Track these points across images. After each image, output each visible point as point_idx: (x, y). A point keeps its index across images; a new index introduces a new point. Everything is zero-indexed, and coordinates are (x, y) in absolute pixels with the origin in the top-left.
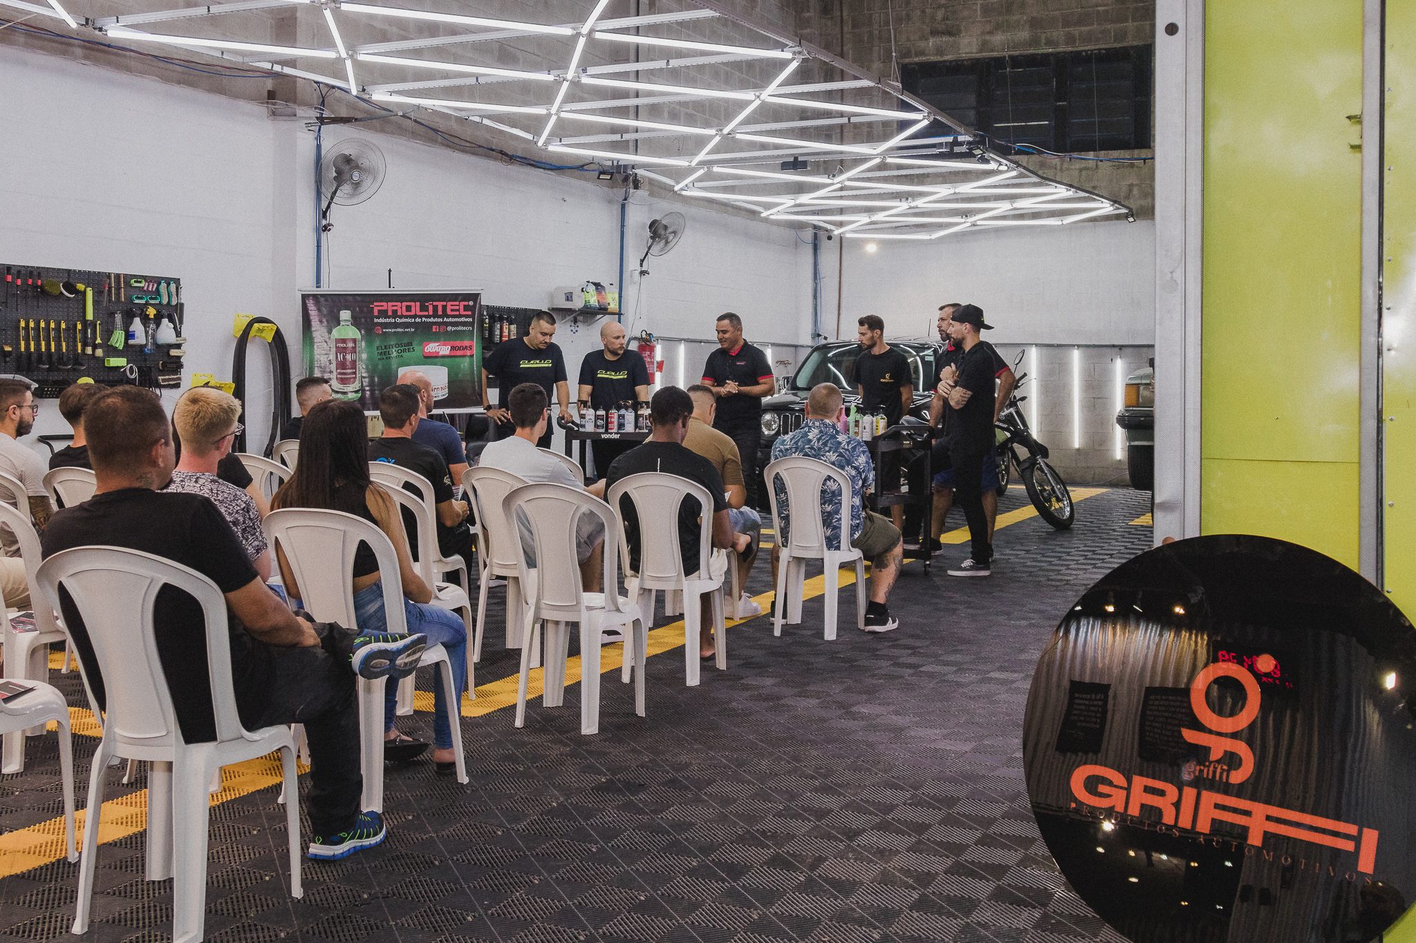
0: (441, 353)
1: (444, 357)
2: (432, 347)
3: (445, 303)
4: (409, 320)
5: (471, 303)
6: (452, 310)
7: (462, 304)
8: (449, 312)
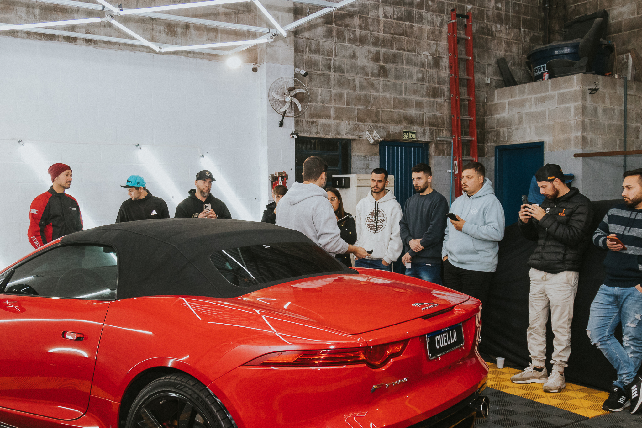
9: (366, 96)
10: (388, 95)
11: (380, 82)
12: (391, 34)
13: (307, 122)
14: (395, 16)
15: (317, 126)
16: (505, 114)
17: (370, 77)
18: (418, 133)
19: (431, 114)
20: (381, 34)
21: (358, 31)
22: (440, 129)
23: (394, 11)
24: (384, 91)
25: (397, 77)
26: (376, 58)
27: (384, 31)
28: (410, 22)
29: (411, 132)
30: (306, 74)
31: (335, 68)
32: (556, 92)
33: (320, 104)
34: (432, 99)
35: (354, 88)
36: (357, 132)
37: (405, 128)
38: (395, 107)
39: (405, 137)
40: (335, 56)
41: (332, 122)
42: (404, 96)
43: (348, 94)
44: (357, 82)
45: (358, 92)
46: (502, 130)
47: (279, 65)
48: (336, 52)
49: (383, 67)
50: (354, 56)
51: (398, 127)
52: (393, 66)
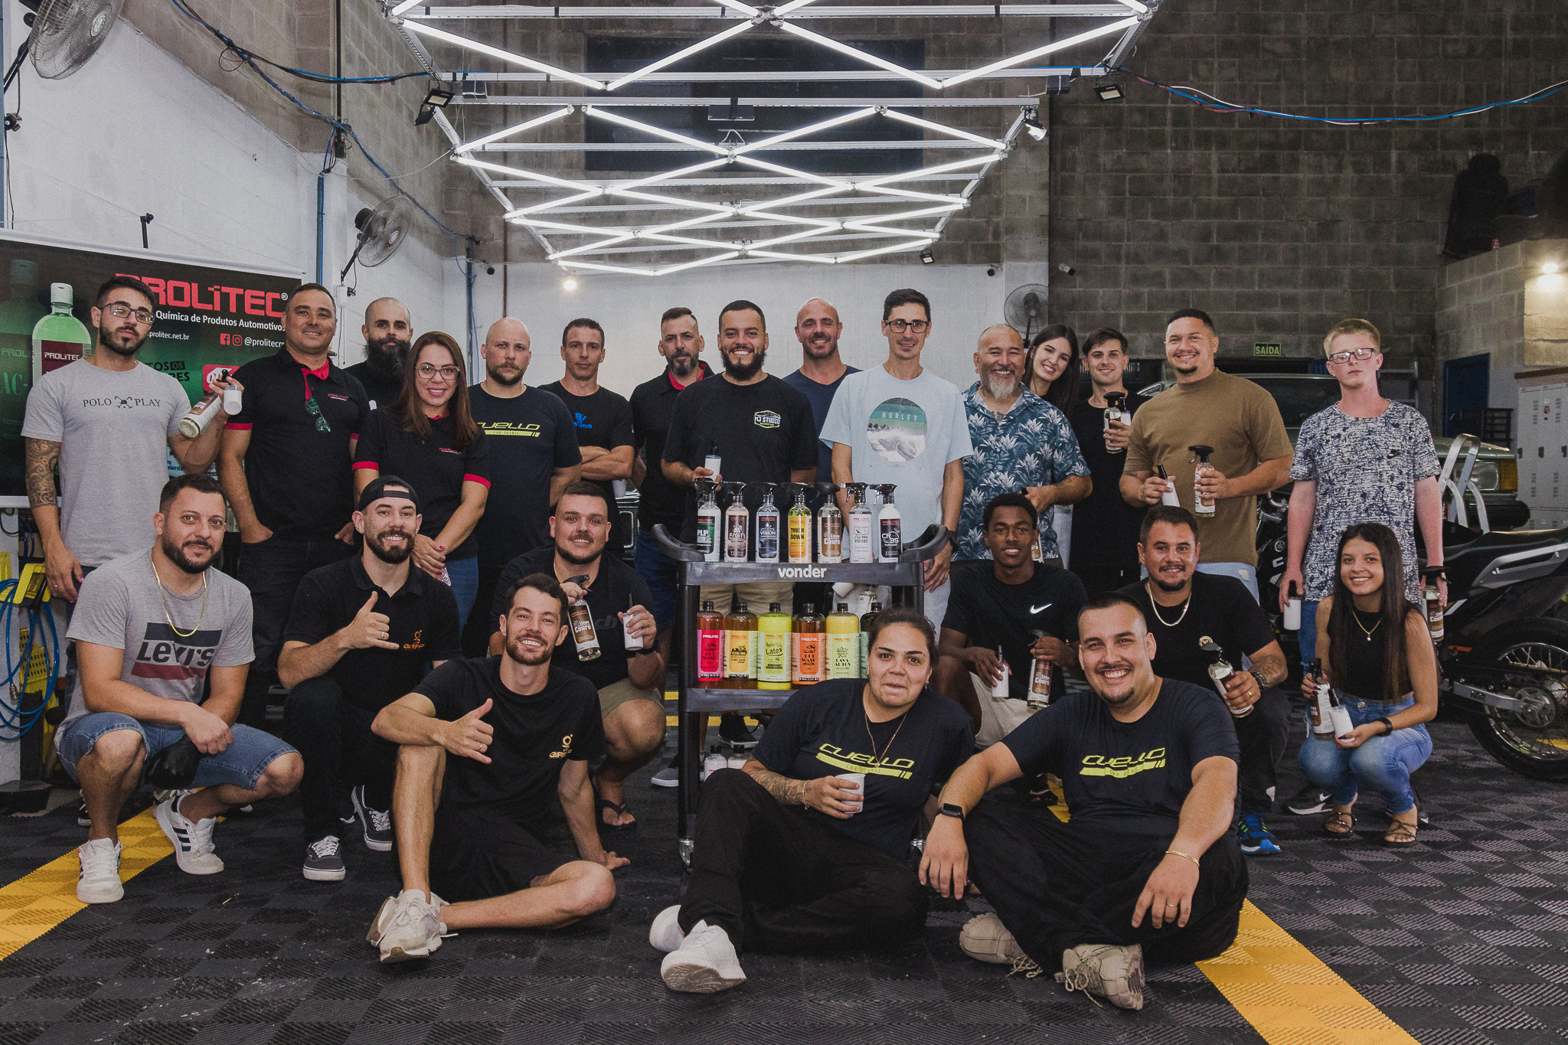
4: (179, 317)
9: (1183, 294)
10: (1225, 289)
11: (1211, 270)
12: (1232, 195)
14: (1242, 168)
16: (1455, 307)
17: (1191, 266)
18: (1285, 345)
19: (1313, 314)
20: (1214, 198)
21: (1170, 198)
23: (1240, 161)
24: (1219, 284)
25: (1244, 260)
26: (1205, 236)
27: (1220, 194)
28: (1273, 172)
29: (1270, 345)
30: (1072, 272)
31: (1127, 258)
32: (1502, 271)
33: (1099, 312)
34: (1317, 290)
35: (1163, 285)
37: (1259, 339)
38: (1240, 307)
39: (1260, 352)
40: (1128, 240)
42: (1257, 289)
43: (1150, 294)
44: (1168, 275)
45: (1168, 289)
46: (1452, 333)
47: (1024, 264)
48: (1129, 233)
49: (1217, 248)
50: (1162, 235)
51: (1245, 338)
52: (1237, 244)
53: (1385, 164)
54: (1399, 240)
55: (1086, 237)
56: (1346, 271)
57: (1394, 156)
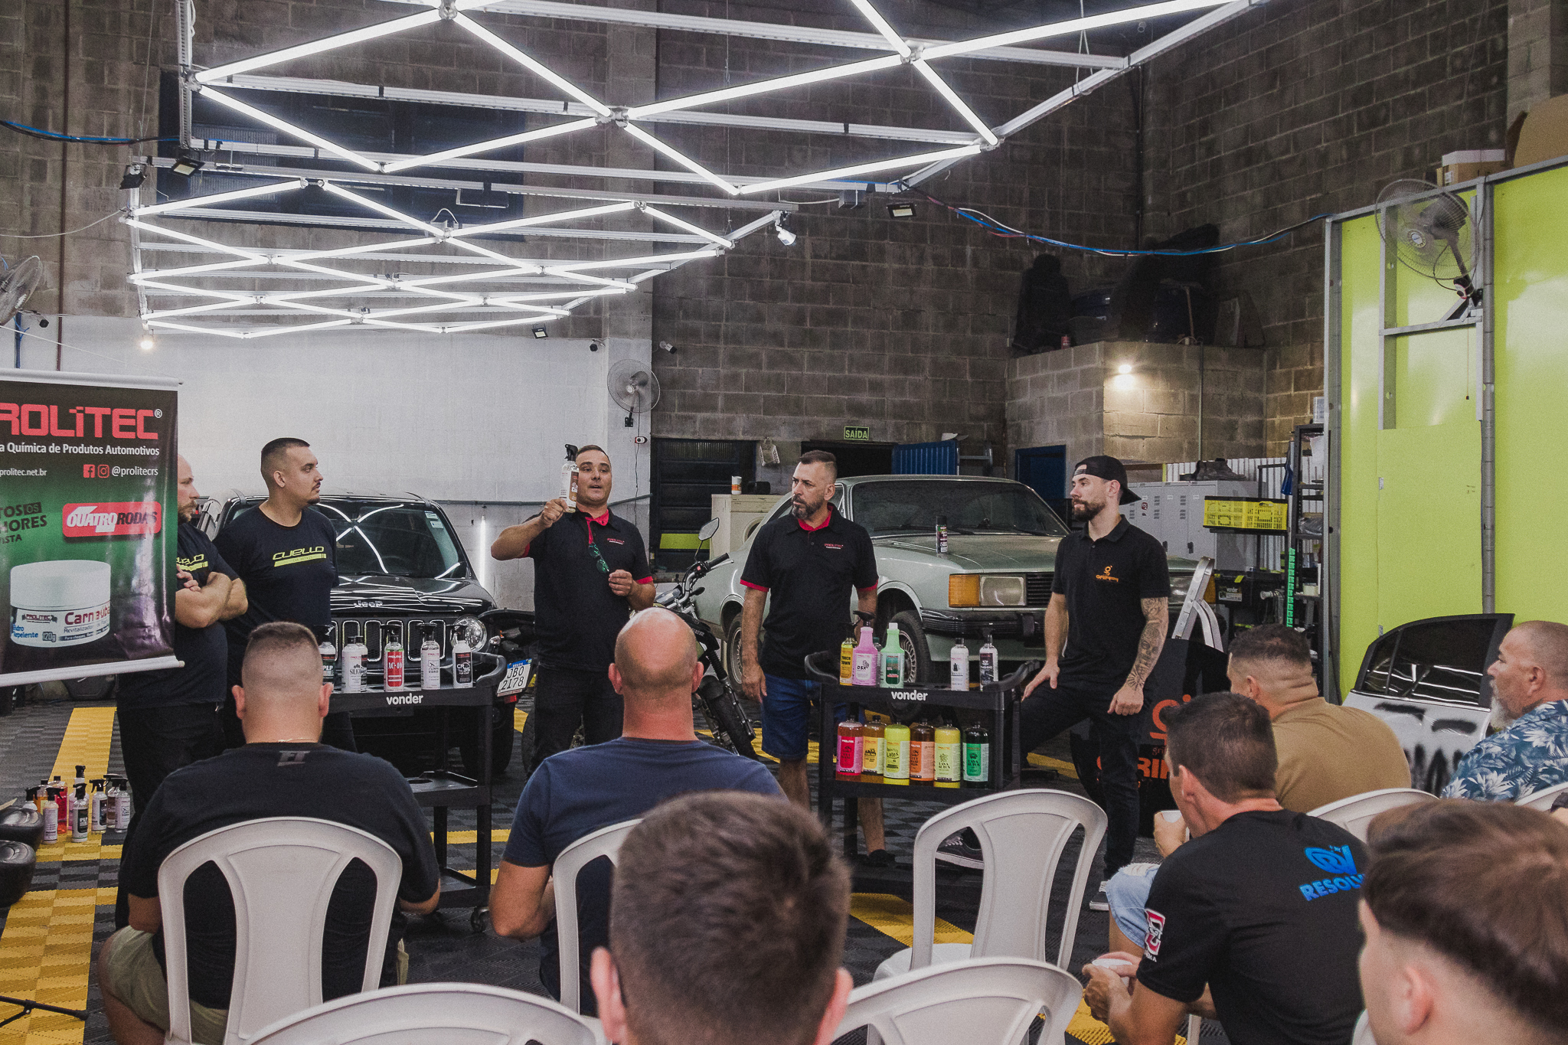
0: (99, 530)
1: (102, 538)
2: (82, 516)
3: (107, 411)
4: (34, 449)
5: (158, 413)
6: (123, 428)
7: (143, 413)
8: (117, 434)
9: (779, 376)
10: (818, 373)
11: (805, 353)
12: (825, 281)
13: (678, 417)
14: (833, 255)
15: (694, 422)
16: (1027, 398)
17: (786, 348)
18: (873, 429)
19: (897, 399)
20: (808, 282)
21: (767, 280)
22: (916, 424)
23: (831, 248)
24: (811, 368)
25: (834, 346)
26: (800, 319)
27: (814, 279)
28: (861, 260)
29: (859, 429)
30: (673, 350)
31: (726, 338)
32: (1078, 369)
33: (699, 390)
34: (901, 377)
35: (759, 365)
36: (763, 430)
37: (849, 423)
38: (831, 391)
39: (848, 436)
40: (727, 320)
41: (719, 415)
42: (847, 373)
43: (747, 374)
44: (764, 357)
45: (765, 371)
46: (1024, 423)
47: (628, 340)
48: (727, 315)
49: (811, 330)
50: (759, 318)
51: (837, 421)
52: (830, 329)
53: (960, 258)
54: (974, 331)
55: (686, 315)
56: (927, 359)
57: (969, 250)
